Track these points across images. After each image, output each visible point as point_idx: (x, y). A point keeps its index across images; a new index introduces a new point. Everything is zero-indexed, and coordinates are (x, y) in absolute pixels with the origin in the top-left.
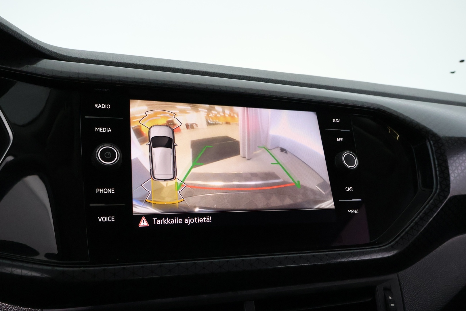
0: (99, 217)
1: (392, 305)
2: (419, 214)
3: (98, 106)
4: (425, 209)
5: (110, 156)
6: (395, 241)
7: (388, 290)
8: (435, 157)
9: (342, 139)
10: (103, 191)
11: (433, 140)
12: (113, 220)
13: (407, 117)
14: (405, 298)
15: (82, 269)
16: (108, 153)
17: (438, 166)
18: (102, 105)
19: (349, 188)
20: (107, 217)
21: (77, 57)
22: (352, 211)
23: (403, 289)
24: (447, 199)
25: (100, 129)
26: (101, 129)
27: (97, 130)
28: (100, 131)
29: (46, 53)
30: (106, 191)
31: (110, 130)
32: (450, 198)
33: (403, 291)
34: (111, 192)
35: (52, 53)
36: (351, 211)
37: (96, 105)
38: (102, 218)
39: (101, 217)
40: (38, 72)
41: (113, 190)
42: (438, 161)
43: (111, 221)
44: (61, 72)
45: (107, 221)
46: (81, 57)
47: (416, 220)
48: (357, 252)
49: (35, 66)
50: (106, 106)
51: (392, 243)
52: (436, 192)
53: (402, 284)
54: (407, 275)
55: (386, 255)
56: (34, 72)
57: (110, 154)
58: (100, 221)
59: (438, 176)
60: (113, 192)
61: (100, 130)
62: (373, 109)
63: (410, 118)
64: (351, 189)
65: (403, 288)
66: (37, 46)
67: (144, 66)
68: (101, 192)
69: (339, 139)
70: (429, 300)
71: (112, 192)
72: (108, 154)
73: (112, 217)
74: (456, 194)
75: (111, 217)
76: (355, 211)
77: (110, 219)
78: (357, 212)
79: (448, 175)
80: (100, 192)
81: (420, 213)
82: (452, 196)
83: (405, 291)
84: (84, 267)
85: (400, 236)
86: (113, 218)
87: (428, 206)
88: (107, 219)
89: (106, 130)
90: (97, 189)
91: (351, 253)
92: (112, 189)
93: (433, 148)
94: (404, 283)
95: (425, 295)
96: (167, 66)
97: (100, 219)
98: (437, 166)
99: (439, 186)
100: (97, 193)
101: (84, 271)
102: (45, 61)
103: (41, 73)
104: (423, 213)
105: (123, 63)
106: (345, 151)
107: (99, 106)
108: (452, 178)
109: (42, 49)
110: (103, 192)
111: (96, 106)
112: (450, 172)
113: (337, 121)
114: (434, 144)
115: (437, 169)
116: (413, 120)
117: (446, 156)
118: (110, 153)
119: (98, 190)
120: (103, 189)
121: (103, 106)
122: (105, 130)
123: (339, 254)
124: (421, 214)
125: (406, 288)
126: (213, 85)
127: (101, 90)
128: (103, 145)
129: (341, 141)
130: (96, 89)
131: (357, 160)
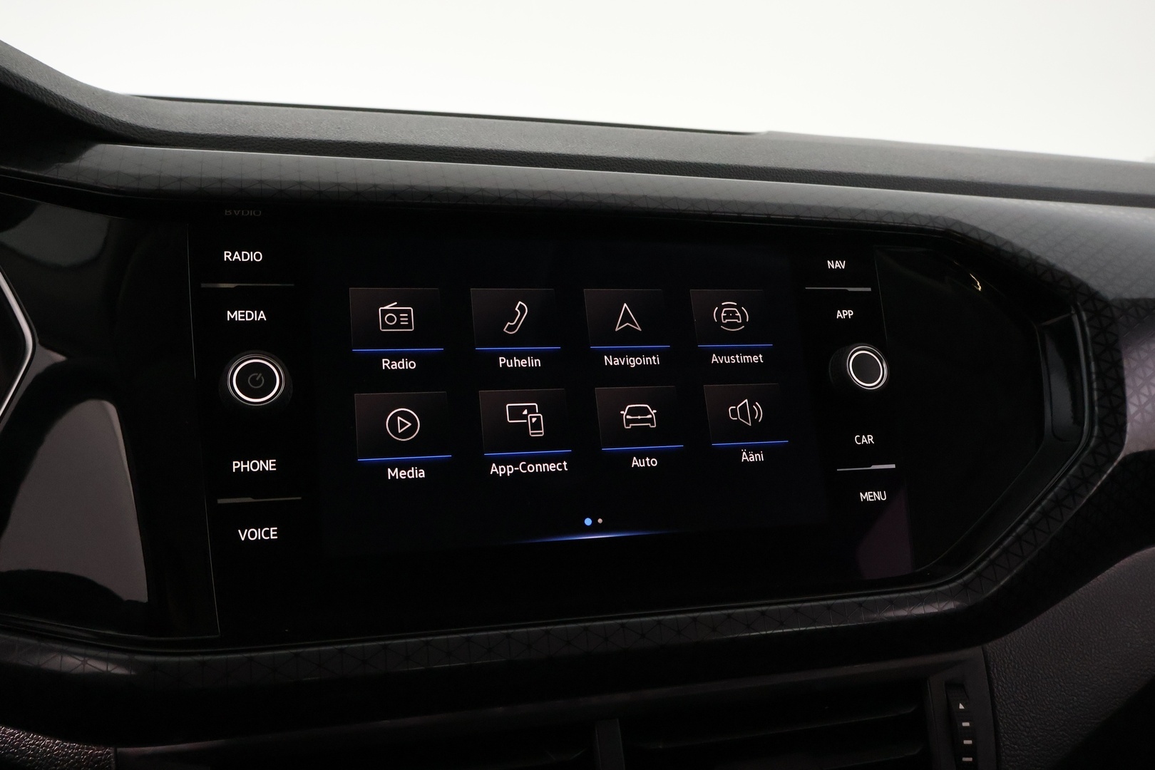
0: (239, 531)
1: (966, 724)
2: (1038, 503)
3: (232, 257)
4: (1056, 489)
5: (260, 384)
6: (974, 572)
7: (956, 687)
8: (1091, 354)
9: (850, 313)
10: (248, 466)
11: (1086, 310)
12: (274, 535)
13: (1023, 250)
14: (999, 707)
15: (199, 658)
16: (256, 377)
17: (1097, 378)
18: (243, 253)
19: (864, 436)
20: (259, 530)
21: (180, 133)
22: (871, 494)
23: (996, 685)
24: (1115, 464)
25: (237, 315)
26: (241, 314)
27: (232, 317)
28: (240, 319)
29: (104, 127)
30: (255, 466)
31: (262, 316)
32: (1124, 459)
33: (995, 689)
34: (267, 469)
35: (118, 125)
36: (867, 496)
37: (227, 255)
38: (248, 532)
39: (246, 530)
40: (81, 180)
41: (272, 463)
42: (1098, 365)
43: (268, 538)
44: (139, 178)
45: (259, 538)
46: (191, 131)
47: (1031, 516)
48: (875, 602)
49: (76, 163)
50: (252, 256)
51: (966, 578)
52: (1087, 444)
53: (993, 672)
54: (1008, 651)
55: (950, 606)
56: (73, 179)
57: (260, 379)
58: (243, 539)
59: (1096, 403)
60: (272, 467)
61: (240, 316)
62: (933, 232)
63: (1029, 253)
64: (869, 440)
65: (995, 681)
66: (79, 112)
67: (348, 144)
68: (245, 469)
69: (843, 311)
70: (1061, 711)
71: (271, 469)
72: (257, 379)
73: (272, 529)
74: (1142, 448)
75: (268, 529)
76: (879, 496)
77: (267, 533)
78: (884, 498)
79: (1123, 401)
80: (242, 470)
81: (1044, 498)
82: (1128, 453)
83: (1000, 687)
84: (202, 654)
85: (988, 559)
86: (274, 531)
87: (1064, 481)
88: (259, 534)
89: (254, 315)
90: (234, 463)
92: (270, 461)
93: (1087, 329)
94: (999, 669)
95: (1052, 698)
96: (404, 143)
97: (243, 535)
98: (1094, 376)
99: (1096, 428)
100: (234, 471)
101: (203, 664)
102: (101, 148)
103: (90, 181)
104: (1051, 500)
105: (296, 140)
106: (858, 344)
107: (235, 258)
108: (1132, 409)
109: (93, 117)
110: (248, 470)
111: (229, 257)
112: (1129, 392)
113: (839, 265)
114: (1089, 320)
115: (1095, 385)
116: (1038, 257)
117: (1119, 351)
118: (260, 375)
119: (237, 465)
120: (248, 462)
121: (246, 256)
122: (250, 316)
123: (828, 607)
124: (1044, 503)
125: (1004, 681)
126: (516, 191)
127: (241, 213)
128: (246, 357)
129: (847, 316)
130: (228, 212)
131: (884, 365)
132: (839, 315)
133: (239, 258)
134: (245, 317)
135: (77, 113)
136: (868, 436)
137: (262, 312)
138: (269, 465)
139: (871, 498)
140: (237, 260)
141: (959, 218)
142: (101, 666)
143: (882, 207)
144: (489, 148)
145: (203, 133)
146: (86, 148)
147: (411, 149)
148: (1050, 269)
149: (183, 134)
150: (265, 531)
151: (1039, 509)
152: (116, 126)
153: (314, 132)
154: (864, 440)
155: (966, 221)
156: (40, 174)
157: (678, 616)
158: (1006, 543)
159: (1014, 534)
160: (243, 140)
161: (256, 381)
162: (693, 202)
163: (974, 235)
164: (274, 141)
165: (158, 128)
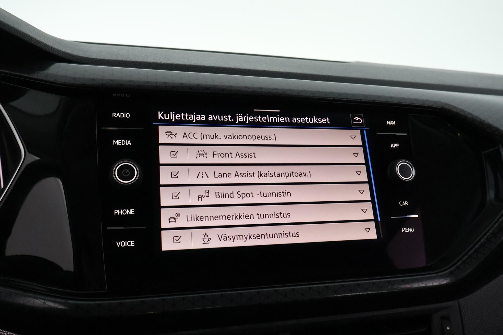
0: (117, 242)
2: (485, 235)
3: (116, 116)
4: (493, 228)
5: (128, 174)
6: (456, 266)
7: (446, 319)
9: (397, 145)
10: (121, 212)
12: (133, 244)
13: (477, 117)
14: (465, 329)
15: (98, 302)
18: (121, 114)
19: (403, 202)
20: (126, 242)
21: (94, 58)
22: (407, 229)
23: (464, 318)
25: (118, 142)
26: (120, 141)
27: (116, 143)
28: (119, 144)
29: (59, 55)
30: (125, 212)
31: (129, 143)
33: (464, 320)
34: (130, 214)
35: (65, 54)
36: (405, 230)
37: (114, 115)
38: (121, 243)
39: (120, 242)
40: (49, 79)
41: (133, 211)
43: (130, 246)
44: (74, 79)
45: (126, 246)
46: (99, 57)
47: (482, 241)
48: (410, 279)
49: (46, 71)
50: (125, 115)
51: (452, 269)
53: (463, 312)
54: (469, 302)
55: (444, 282)
56: (45, 79)
57: (128, 172)
58: (118, 246)
61: (119, 142)
62: (436, 108)
63: (480, 119)
64: (406, 203)
65: (464, 316)
66: (48, 48)
67: (169, 65)
69: (394, 144)
70: (494, 331)
71: (132, 214)
72: (127, 172)
73: (132, 241)
75: (130, 241)
76: (410, 230)
77: (130, 244)
78: (412, 230)
80: (119, 214)
81: (487, 232)
83: (466, 319)
84: (99, 300)
85: (462, 260)
86: (133, 242)
87: (497, 224)
88: (126, 244)
89: (126, 142)
90: (115, 210)
91: (403, 281)
92: (132, 210)
94: (466, 311)
95: (490, 325)
96: (195, 64)
97: (118, 244)
100: (115, 214)
101: (99, 305)
102: (58, 65)
103: (52, 80)
104: (491, 233)
105: (146, 62)
106: (402, 160)
107: (117, 116)
109: (55, 51)
110: (121, 214)
113: (393, 123)
116: (484, 121)
118: (128, 170)
119: (116, 212)
120: (122, 210)
121: (122, 115)
122: (124, 142)
123: (388, 282)
124: (488, 234)
125: (468, 316)
126: (246, 87)
127: (120, 95)
128: (121, 162)
129: (396, 147)
130: (114, 95)
131: (414, 170)
132: (392, 146)
133: (119, 116)
134: (121, 143)
135: (47, 48)
136: (406, 202)
137: (129, 141)
138: (131, 212)
139: (407, 231)
140: (118, 117)
141: (447, 102)
142: (52, 304)
143: (412, 97)
144: (233, 67)
145: (104, 58)
146: (51, 64)
147: (198, 67)
148: (490, 126)
149: (95, 59)
150: (129, 243)
151: (485, 237)
152: (65, 55)
153: (154, 59)
154: (403, 204)
155: (451, 104)
156: (30, 76)
157: (319, 285)
158: (470, 253)
159: (474, 249)
160: (122, 62)
161: (126, 173)
162: (326, 93)
163: (454, 110)
164: (136, 63)
165: (83, 56)
